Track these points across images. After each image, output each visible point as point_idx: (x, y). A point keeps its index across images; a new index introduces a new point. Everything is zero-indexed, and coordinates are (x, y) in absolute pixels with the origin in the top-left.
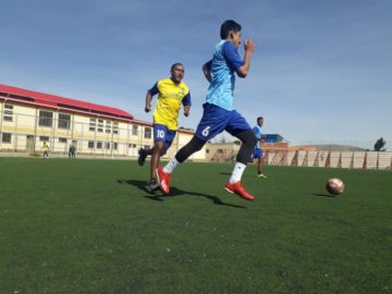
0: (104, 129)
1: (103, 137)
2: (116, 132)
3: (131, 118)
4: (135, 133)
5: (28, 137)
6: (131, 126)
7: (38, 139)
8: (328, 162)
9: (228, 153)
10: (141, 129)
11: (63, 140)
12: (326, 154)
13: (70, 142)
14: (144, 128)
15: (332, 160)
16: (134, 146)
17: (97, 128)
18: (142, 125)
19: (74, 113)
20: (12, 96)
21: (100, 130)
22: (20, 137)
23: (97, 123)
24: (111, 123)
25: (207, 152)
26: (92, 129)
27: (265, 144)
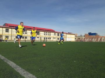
0: (47, 34)
1: (47, 36)
2: (50, 35)
3: (54, 31)
6: (54, 33)
9: (81, 39)
10: (56, 34)
11: (38, 38)
13: (39, 38)
16: (55, 38)
17: (46, 34)
18: (57, 33)
19: (40, 31)
20: (27, 28)
21: (46, 35)
22: (29, 37)
23: (46, 33)
24: (49, 33)
25: (75, 39)
26: (44, 35)
27: (92, 36)
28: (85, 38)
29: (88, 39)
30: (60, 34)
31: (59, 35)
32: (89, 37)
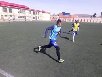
0: (22, 12)
1: (22, 15)
2: (25, 13)
3: (29, 8)
4: (30, 13)
5: (1, 15)
6: (29, 11)
7: (4, 16)
8: (81, 20)
10: (32, 12)
11: (11, 16)
12: (81, 18)
13: (13, 16)
14: (33, 11)
15: (82, 20)
16: (30, 17)
17: (20, 12)
18: (32, 11)
19: (13, 8)
21: (21, 13)
24: (24, 11)
25: (50, 18)
26: (18, 12)
27: (66, 16)
28: (59, 18)
29: (62, 19)
30: (35, 12)
31: (35, 14)
32: (62, 16)
